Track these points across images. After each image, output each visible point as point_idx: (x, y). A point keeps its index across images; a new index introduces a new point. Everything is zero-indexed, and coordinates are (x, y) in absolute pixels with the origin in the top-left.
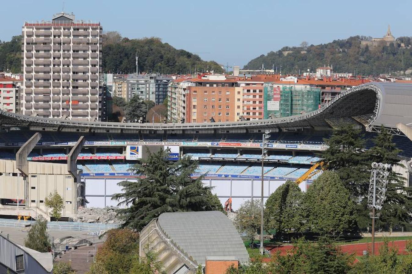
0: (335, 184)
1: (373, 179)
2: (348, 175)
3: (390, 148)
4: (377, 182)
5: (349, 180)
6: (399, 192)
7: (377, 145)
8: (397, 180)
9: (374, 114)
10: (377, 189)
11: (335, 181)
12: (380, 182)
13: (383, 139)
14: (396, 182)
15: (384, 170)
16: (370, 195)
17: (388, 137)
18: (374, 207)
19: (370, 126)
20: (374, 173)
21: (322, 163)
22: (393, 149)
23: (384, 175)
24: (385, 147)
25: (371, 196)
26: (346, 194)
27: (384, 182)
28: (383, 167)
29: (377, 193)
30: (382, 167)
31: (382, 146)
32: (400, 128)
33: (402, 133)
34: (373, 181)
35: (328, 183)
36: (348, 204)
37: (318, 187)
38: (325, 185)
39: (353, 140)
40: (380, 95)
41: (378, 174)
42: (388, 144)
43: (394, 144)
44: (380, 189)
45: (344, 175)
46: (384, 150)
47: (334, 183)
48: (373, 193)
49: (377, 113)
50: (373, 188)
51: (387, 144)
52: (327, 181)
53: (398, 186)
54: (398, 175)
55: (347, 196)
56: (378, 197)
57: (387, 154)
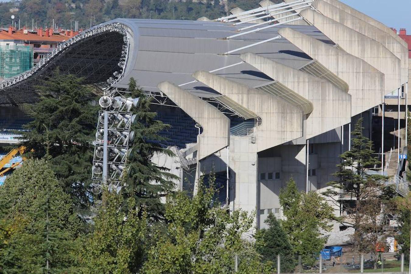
1: (101, 131)
2: (70, 169)
3: (147, 120)
4: (111, 136)
5: (70, 177)
9: (119, 70)
10: (110, 151)
11: (44, 179)
12: (116, 137)
14: (159, 183)
15: (125, 110)
16: (96, 164)
18: (105, 189)
19: (111, 89)
20: (103, 118)
21: (23, 148)
22: (152, 121)
23: (126, 120)
25: (99, 166)
26: (66, 203)
27: (125, 137)
28: (123, 103)
29: (110, 159)
30: (121, 105)
32: (166, 90)
33: (169, 101)
34: (102, 134)
35: (32, 181)
36: (70, 220)
37: (14, 190)
38: (27, 187)
39: (78, 106)
40: (129, 39)
41: (113, 120)
42: (144, 113)
43: (155, 113)
44: (116, 150)
45: (62, 168)
47: (42, 182)
48: (102, 159)
49: (124, 68)
50: (102, 150)
52: (30, 178)
53: (163, 190)
54: (162, 171)
55: (68, 206)
56: (114, 167)
57: (141, 130)
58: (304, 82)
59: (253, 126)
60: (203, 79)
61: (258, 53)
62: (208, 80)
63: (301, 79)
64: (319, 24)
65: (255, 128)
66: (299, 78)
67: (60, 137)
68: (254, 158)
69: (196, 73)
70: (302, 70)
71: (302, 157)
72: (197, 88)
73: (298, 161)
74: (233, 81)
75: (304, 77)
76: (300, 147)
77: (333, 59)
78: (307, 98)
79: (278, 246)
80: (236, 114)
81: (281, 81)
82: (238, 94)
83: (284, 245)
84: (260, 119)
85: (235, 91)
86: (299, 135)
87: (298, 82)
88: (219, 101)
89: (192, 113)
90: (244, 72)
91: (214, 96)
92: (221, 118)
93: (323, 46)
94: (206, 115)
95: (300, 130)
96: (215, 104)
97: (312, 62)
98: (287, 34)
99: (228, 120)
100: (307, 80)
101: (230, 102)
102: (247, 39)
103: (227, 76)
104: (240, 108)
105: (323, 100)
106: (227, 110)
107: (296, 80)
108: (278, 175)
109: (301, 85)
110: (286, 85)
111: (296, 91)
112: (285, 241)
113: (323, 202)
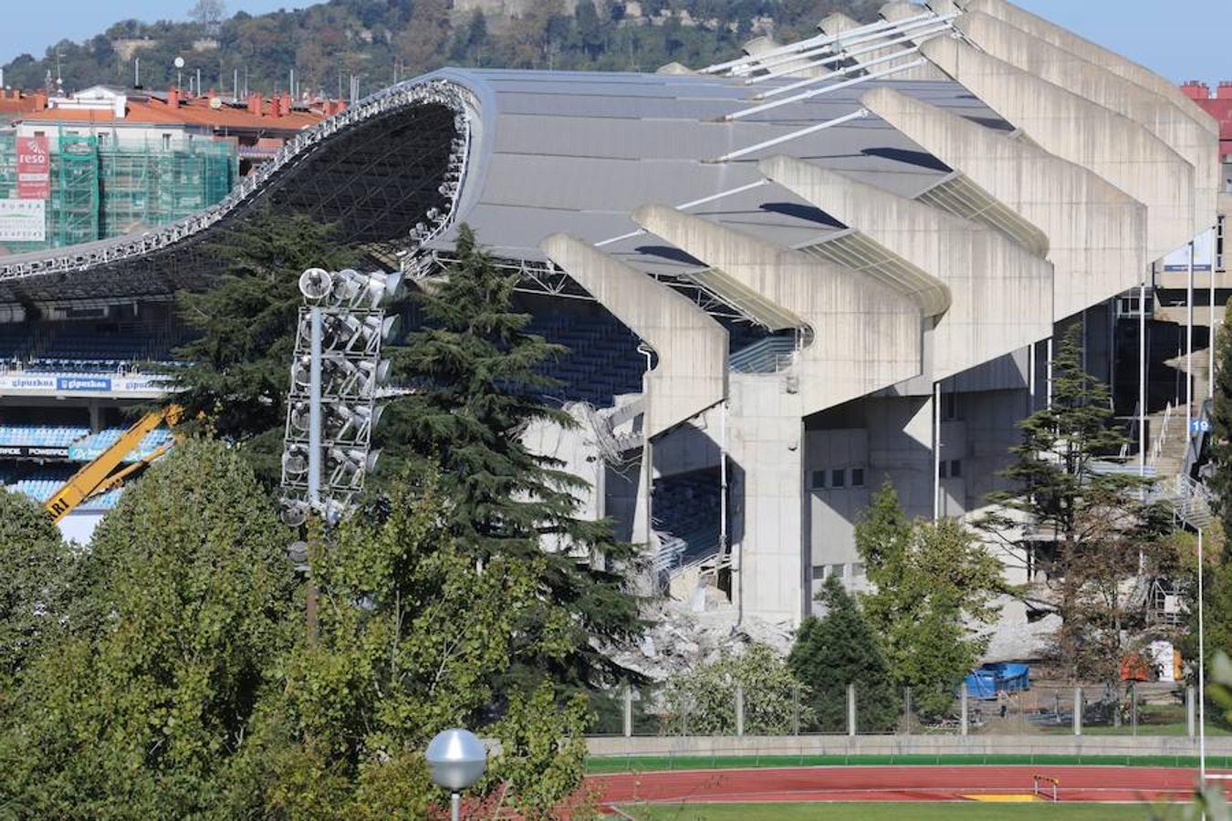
0: (233, 504)
1: (305, 359)
3: (505, 333)
4: (330, 372)
6: (549, 543)
7: (437, 323)
8: (537, 488)
9: (443, 204)
10: (329, 412)
11: (229, 489)
13: (470, 291)
14: (537, 499)
15: (367, 303)
16: (293, 447)
17: (493, 283)
18: (316, 514)
19: (421, 253)
20: (310, 326)
21: (175, 409)
22: (516, 338)
23: (367, 331)
24: (480, 332)
25: (299, 452)
27: (367, 374)
28: (361, 287)
29: (328, 434)
30: (356, 291)
31: (465, 328)
32: (563, 255)
33: (571, 285)
34: (308, 368)
35: (194, 497)
40: (471, 120)
41: (334, 330)
42: (495, 316)
43: (526, 317)
44: (343, 410)
46: (476, 344)
47: (224, 499)
48: (307, 435)
49: (455, 197)
50: (307, 409)
51: (487, 316)
52: (189, 489)
53: (547, 517)
54: (545, 466)
57: (489, 361)
58: (927, 231)
59: (791, 348)
60: (659, 229)
61: (804, 156)
62: (673, 228)
63: (920, 225)
64: (972, 77)
65: (795, 355)
66: (913, 221)
67: (272, 380)
68: (796, 432)
69: (641, 210)
70: (923, 199)
71: (922, 427)
72: (644, 250)
73: (911, 440)
74: (737, 232)
75: (928, 218)
76: (915, 402)
77: (1005, 168)
78: (935, 274)
79: (851, 660)
80: (748, 315)
81: (865, 228)
82: (752, 264)
83: (867, 659)
84: (809, 329)
85: (744, 256)
86: (913, 370)
87: (912, 232)
88: (703, 284)
89: (631, 317)
90: (768, 207)
91: (690, 271)
92: (704, 328)
93: (980, 135)
94: (666, 320)
95: (914, 357)
96: (691, 292)
97: (949, 177)
98: (884, 106)
99: (722, 333)
100: (934, 226)
101: (732, 287)
102: (779, 121)
103: (724, 219)
104: (757, 302)
105: (979, 278)
106: (724, 308)
107: (906, 226)
108: (858, 478)
109: (920, 237)
110: (878, 239)
111: (905, 256)
112: (868, 649)
113: (975, 545)
